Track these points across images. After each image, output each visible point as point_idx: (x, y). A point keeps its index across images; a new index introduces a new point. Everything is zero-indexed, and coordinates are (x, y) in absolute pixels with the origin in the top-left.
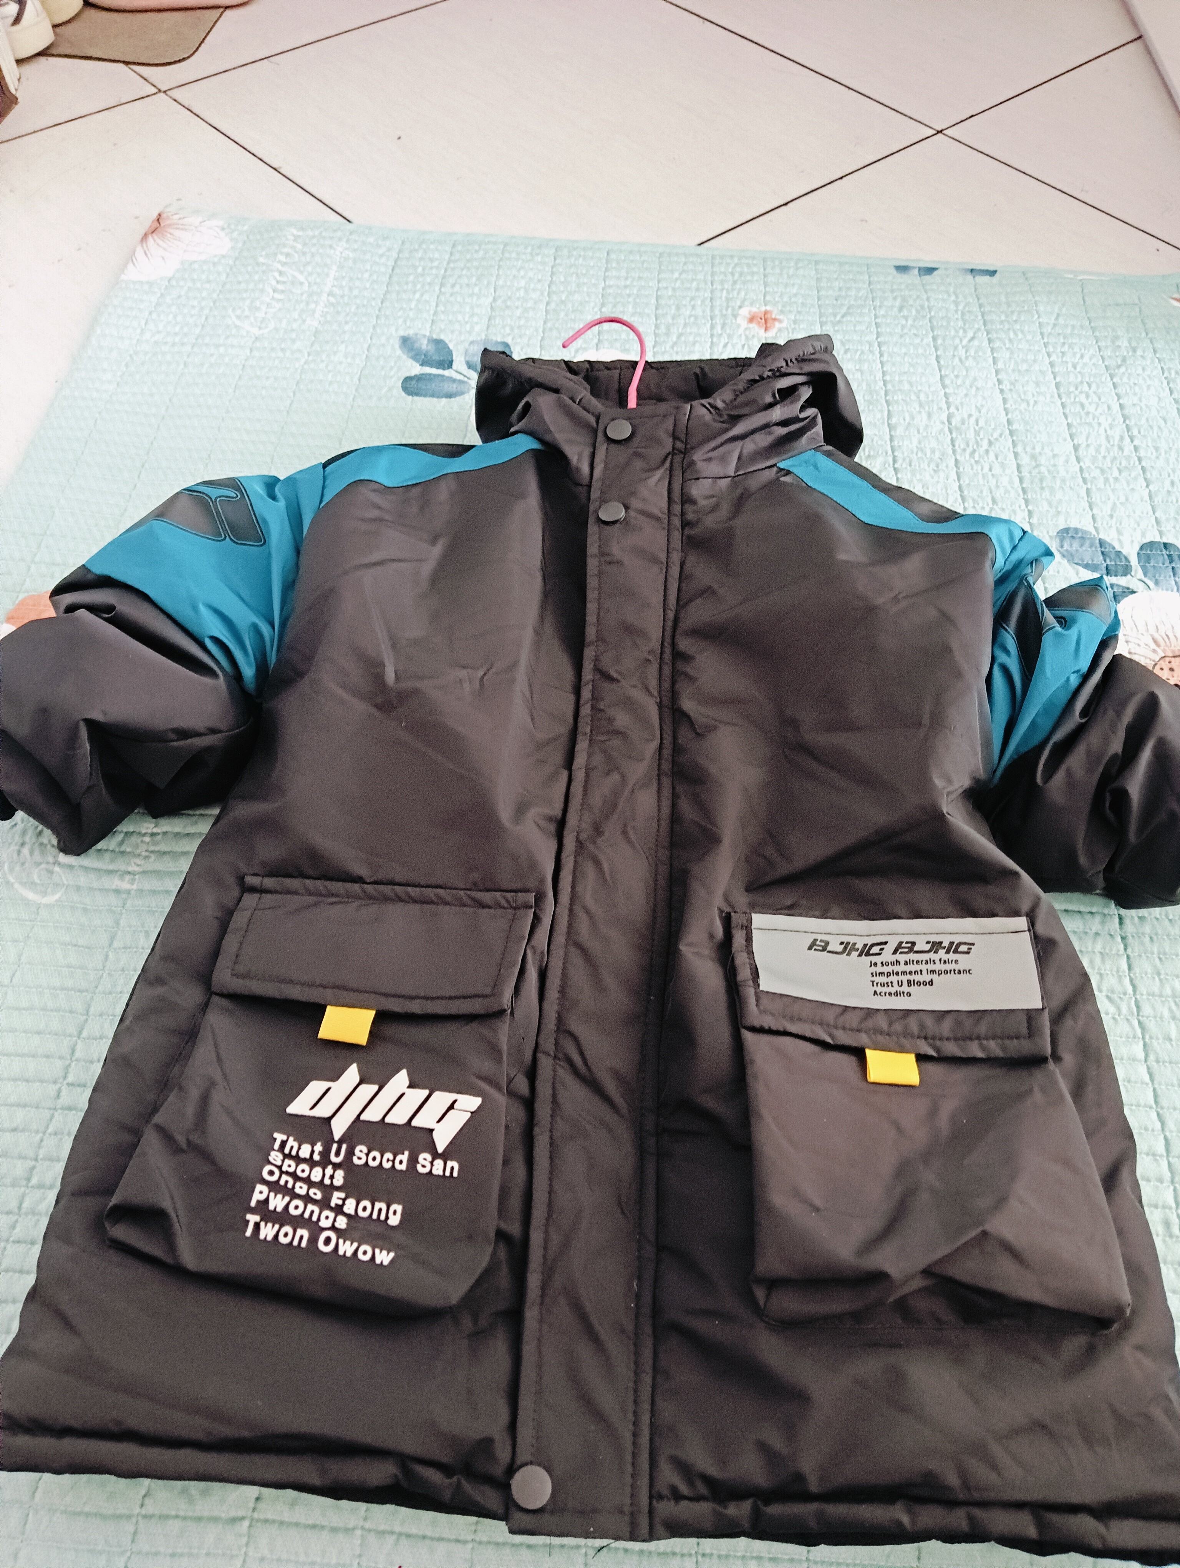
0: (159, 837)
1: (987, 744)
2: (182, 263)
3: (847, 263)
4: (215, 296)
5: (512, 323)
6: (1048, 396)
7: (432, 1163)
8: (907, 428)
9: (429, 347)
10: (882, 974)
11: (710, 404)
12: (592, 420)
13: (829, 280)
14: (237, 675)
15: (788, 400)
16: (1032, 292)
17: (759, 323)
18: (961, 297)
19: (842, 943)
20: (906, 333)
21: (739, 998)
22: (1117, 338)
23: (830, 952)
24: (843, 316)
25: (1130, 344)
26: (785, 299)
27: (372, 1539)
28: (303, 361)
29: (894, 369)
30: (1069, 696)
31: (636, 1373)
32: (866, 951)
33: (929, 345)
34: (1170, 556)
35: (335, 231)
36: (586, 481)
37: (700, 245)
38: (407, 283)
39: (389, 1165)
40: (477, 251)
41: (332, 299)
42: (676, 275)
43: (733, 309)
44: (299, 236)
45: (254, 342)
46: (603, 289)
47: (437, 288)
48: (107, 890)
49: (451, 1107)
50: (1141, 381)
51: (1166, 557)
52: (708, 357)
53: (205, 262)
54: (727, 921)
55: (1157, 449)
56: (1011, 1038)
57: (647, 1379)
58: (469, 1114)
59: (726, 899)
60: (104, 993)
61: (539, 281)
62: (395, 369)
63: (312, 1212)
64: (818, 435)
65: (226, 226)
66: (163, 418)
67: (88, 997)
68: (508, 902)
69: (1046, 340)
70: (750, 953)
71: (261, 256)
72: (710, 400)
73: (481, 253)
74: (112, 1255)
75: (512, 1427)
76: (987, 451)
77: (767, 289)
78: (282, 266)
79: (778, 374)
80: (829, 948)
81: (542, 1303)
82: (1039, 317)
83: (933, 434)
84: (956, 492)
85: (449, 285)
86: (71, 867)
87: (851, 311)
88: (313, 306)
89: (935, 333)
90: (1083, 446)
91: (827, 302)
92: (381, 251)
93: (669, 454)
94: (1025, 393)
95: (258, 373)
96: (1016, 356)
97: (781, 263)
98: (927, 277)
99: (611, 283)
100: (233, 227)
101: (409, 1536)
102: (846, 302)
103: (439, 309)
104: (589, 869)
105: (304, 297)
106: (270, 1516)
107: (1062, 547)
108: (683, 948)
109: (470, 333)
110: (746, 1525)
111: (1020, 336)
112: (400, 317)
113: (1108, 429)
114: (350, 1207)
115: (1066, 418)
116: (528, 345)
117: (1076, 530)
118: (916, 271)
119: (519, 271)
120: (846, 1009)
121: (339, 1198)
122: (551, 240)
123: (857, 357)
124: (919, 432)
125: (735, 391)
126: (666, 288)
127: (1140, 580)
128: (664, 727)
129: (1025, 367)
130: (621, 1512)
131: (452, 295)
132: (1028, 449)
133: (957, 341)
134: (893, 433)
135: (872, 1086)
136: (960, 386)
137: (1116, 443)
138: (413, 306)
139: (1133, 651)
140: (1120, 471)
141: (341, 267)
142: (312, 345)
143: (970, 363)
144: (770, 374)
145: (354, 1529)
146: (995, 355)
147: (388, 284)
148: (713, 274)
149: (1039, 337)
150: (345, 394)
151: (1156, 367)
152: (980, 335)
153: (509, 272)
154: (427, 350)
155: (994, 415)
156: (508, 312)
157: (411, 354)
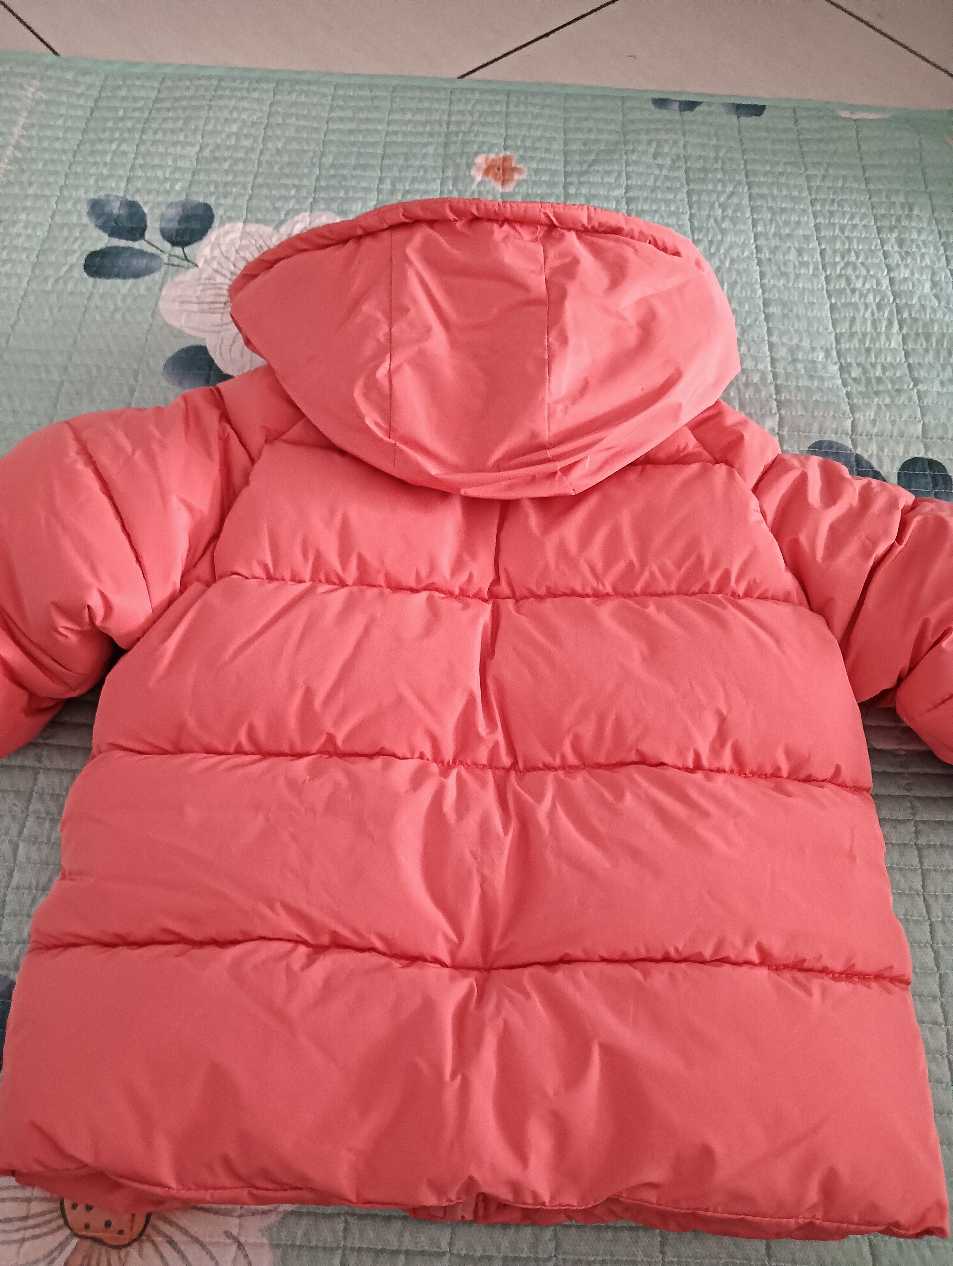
3: (600, 97)
5: (218, 180)
6: (811, 268)
9: (122, 212)
13: (578, 119)
17: (497, 174)
18: (722, 142)
20: (658, 187)
22: (892, 192)
24: (590, 165)
25: (906, 200)
33: (682, 202)
34: (934, 478)
38: (104, 130)
40: (187, 88)
41: (18, 154)
42: (409, 116)
43: (468, 159)
46: (325, 134)
47: (137, 136)
50: (915, 249)
51: (929, 480)
55: (928, 337)
61: (254, 124)
62: (79, 242)
69: (813, 197)
73: (191, 92)
77: (509, 132)
87: (600, 158)
89: (691, 187)
90: (847, 336)
91: (574, 148)
92: (79, 90)
94: (785, 263)
96: (778, 217)
97: (526, 98)
98: (689, 115)
99: (335, 127)
102: (596, 148)
103: (137, 162)
109: (168, 192)
111: (785, 192)
112: (91, 175)
113: (876, 311)
115: (830, 297)
116: (233, 207)
117: (832, 443)
118: (676, 106)
119: (231, 113)
122: (274, 71)
126: (395, 133)
129: (787, 231)
131: (154, 143)
132: (785, 339)
137: (883, 330)
138: (108, 159)
141: (31, 113)
146: (755, 216)
147: (85, 131)
148: (450, 113)
149: (806, 193)
150: (19, 277)
151: (932, 231)
152: (741, 190)
153: (220, 115)
154: (118, 216)
155: (749, 294)
156: (215, 166)
157: (100, 221)
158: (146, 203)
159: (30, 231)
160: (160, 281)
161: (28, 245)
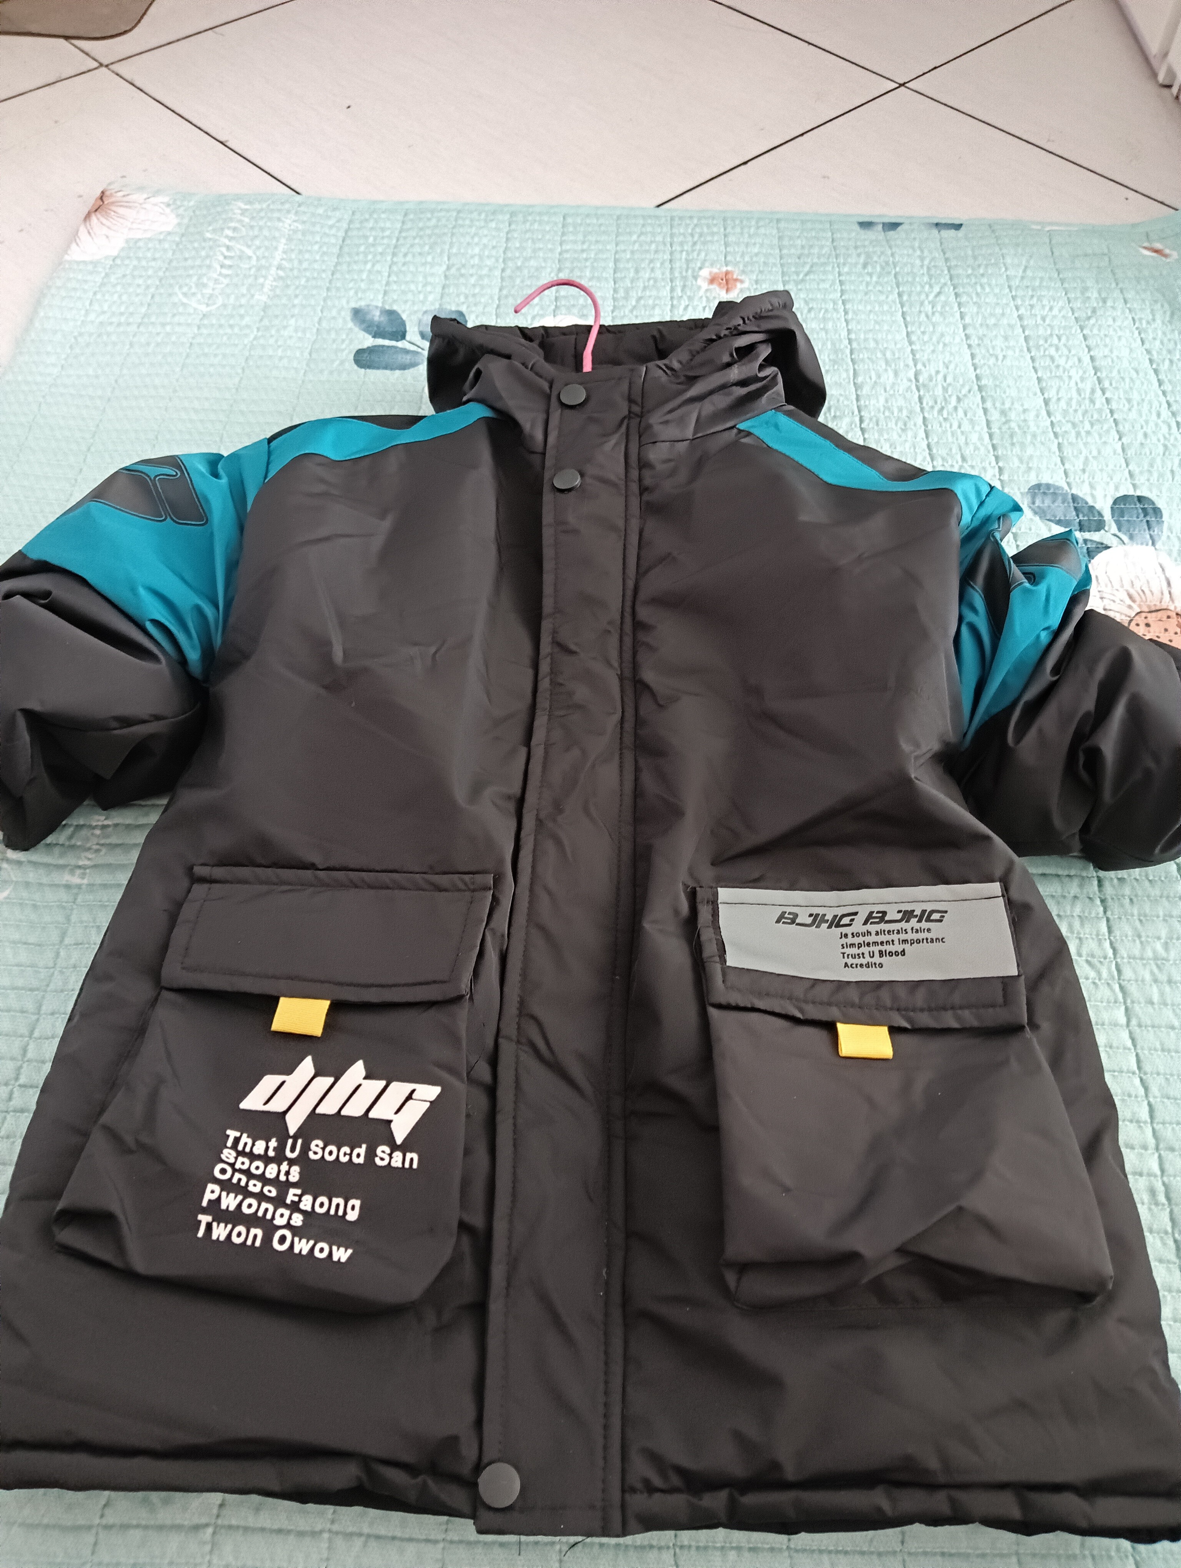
0: (110, 829)
1: (956, 705)
2: (127, 241)
3: (809, 221)
4: (161, 274)
5: (467, 292)
6: (1017, 350)
7: (390, 1155)
8: (873, 388)
9: (382, 319)
10: (852, 945)
11: (665, 365)
12: (546, 386)
13: (791, 238)
14: (183, 661)
15: (745, 360)
16: (999, 245)
17: (720, 284)
18: (926, 253)
19: (811, 915)
20: (871, 291)
21: (705, 974)
22: (1085, 289)
23: (798, 924)
24: (806, 275)
25: (1100, 295)
26: (747, 259)
27: (339, 1542)
28: (252, 337)
29: (859, 327)
30: (1040, 654)
31: (606, 1364)
32: (836, 923)
33: (894, 302)
34: (1144, 510)
35: (282, 203)
36: (539, 447)
37: (659, 206)
38: (358, 254)
39: (347, 1158)
40: (429, 219)
41: (281, 273)
42: (635, 237)
43: (694, 271)
44: (247, 210)
45: (201, 319)
46: (560, 254)
47: (389, 258)
48: (57, 886)
49: (409, 1097)
50: (1112, 333)
51: (1140, 511)
52: (668, 319)
53: (150, 239)
54: (692, 896)
55: (1129, 401)
56: (986, 1006)
57: (617, 1369)
58: (428, 1104)
59: (691, 874)
60: (56, 991)
61: (494, 247)
62: (347, 342)
63: (266, 1210)
64: (778, 394)
65: (171, 202)
66: (109, 400)
67: (39, 997)
68: (466, 884)
69: (1014, 293)
70: (717, 929)
71: (208, 231)
72: (666, 361)
73: (433, 222)
74: (62, 1259)
75: (479, 1423)
76: (956, 408)
77: (728, 249)
78: (230, 241)
79: (735, 332)
80: (798, 921)
81: (507, 1295)
82: (1006, 269)
83: (901, 392)
84: (924, 450)
85: (401, 255)
86: (19, 863)
87: (814, 269)
88: (261, 280)
89: (901, 289)
90: (1054, 400)
91: (790, 261)
92: (330, 222)
93: (624, 418)
94: (993, 348)
95: (206, 350)
96: (983, 310)
97: (741, 222)
98: (891, 233)
99: (568, 247)
100: (178, 203)
101: (378, 1537)
102: (809, 260)
103: (391, 279)
104: (550, 846)
105: (253, 271)
106: (234, 1522)
107: (1034, 503)
108: (647, 925)
110: (723, 1517)
111: (987, 290)
112: (351, 289)
113: (1079, 382)
114: (306, 1203)
115: (1036, 371)
116: (483, 313)
117: (1048, 486)
118: (880, 227)
119: (473, 238)
120: (817, 981)
121: (295, 1195)
122: (506, 205)
123: (821, 315)
124: (885, 391)
125: (691, 351)
126: (625, 251)
127: (1115, 535)
128: (626, 699)
129: (992, 321)
130: (592, 1507)
131: (404, 264)
132: (998, 405)
133: (923, 297)
134: (859, 393)
135: (844, 1060)
136: (928, 342)
137: (1087, 396)
138: (364, 276)
139: (1107, 607)
140: (1092, 425)
141: (290, 239)
142: (261, 320)
143: (937, 318)
144: (727, 332)
145: (321, 1532)
146: (962, 310)
147: (339, 256)
148: (672, 235)
149: (1007, 290)
150: (296, 369)
151: (1127, 318)
152: (947, 290)
153: (462, 240)
154: (379, 322)
155: (962, 370)
156: (462, 280)
157: (363, 326)
158: (404, 311)
159: (300, 334)
161: (301, 345)
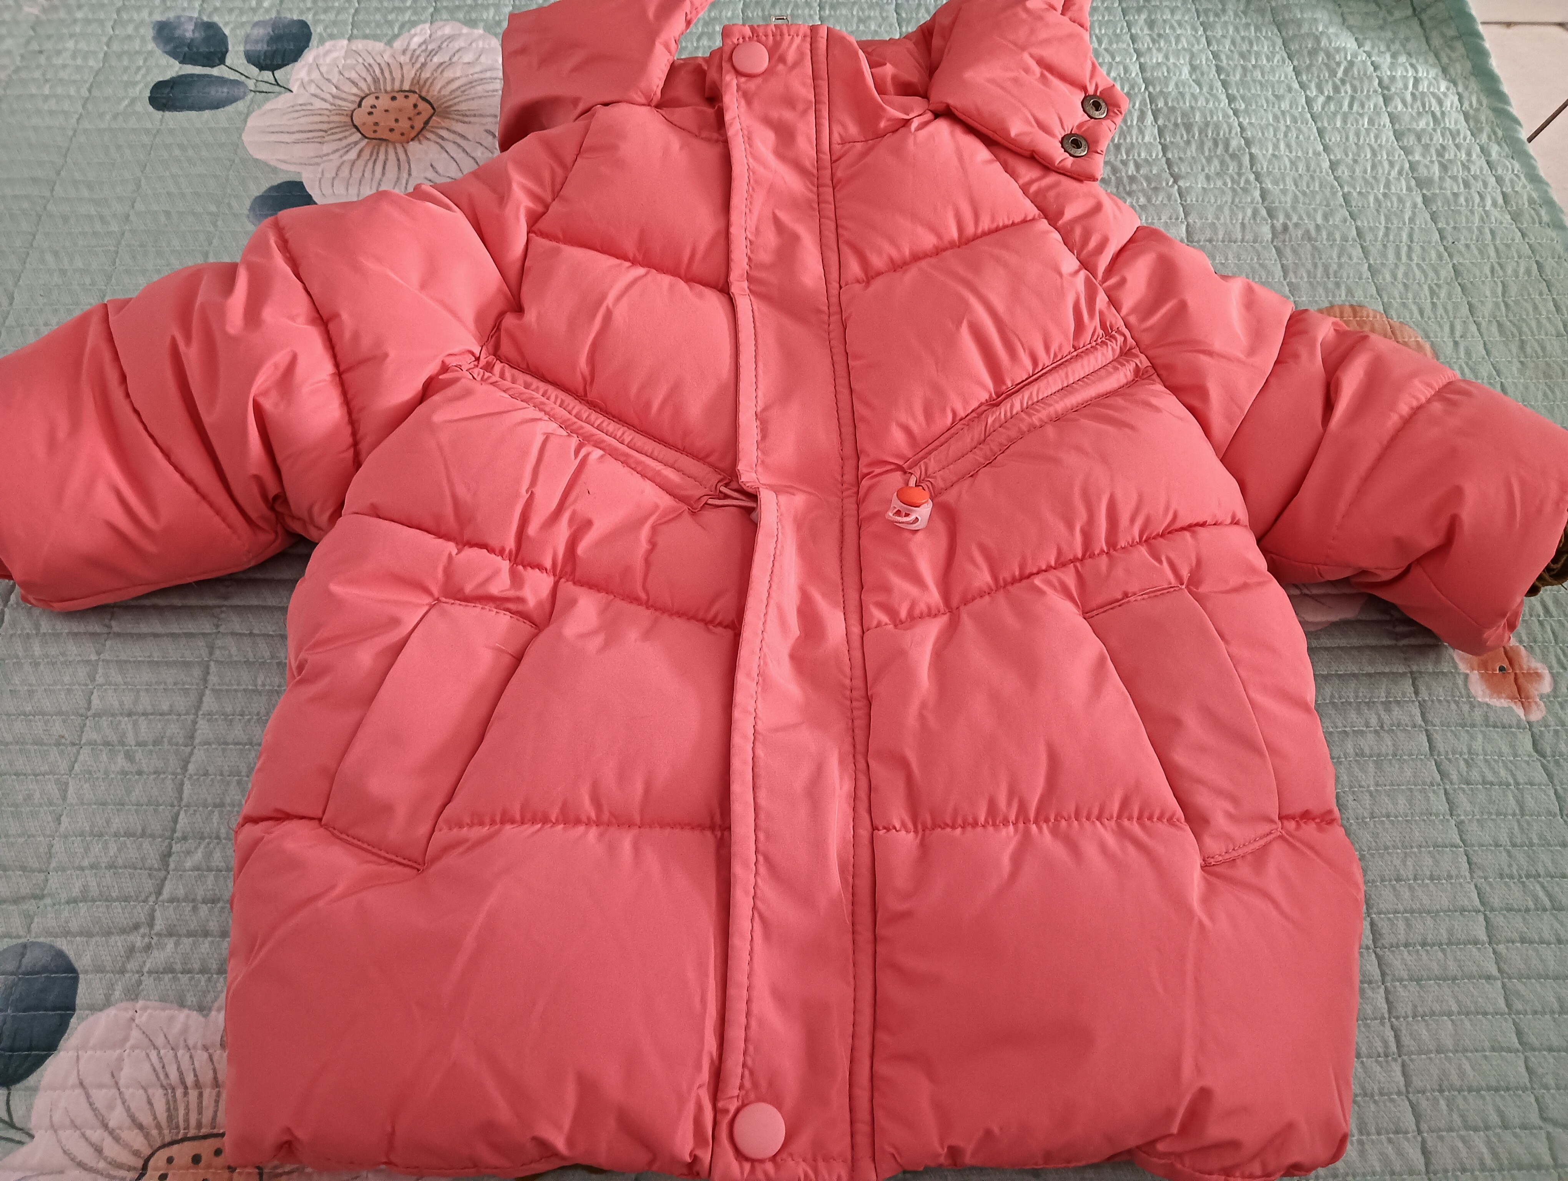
160: (246, 111)
